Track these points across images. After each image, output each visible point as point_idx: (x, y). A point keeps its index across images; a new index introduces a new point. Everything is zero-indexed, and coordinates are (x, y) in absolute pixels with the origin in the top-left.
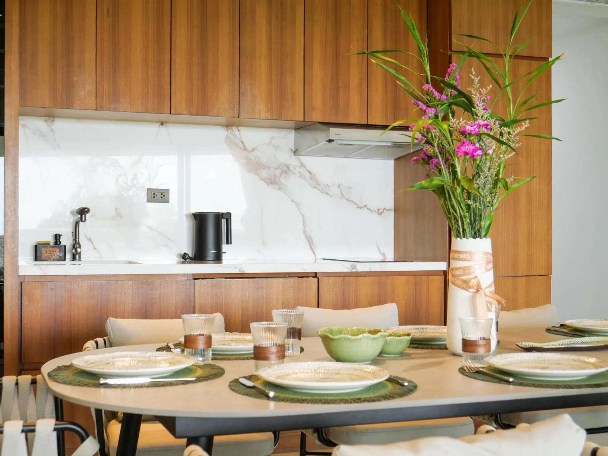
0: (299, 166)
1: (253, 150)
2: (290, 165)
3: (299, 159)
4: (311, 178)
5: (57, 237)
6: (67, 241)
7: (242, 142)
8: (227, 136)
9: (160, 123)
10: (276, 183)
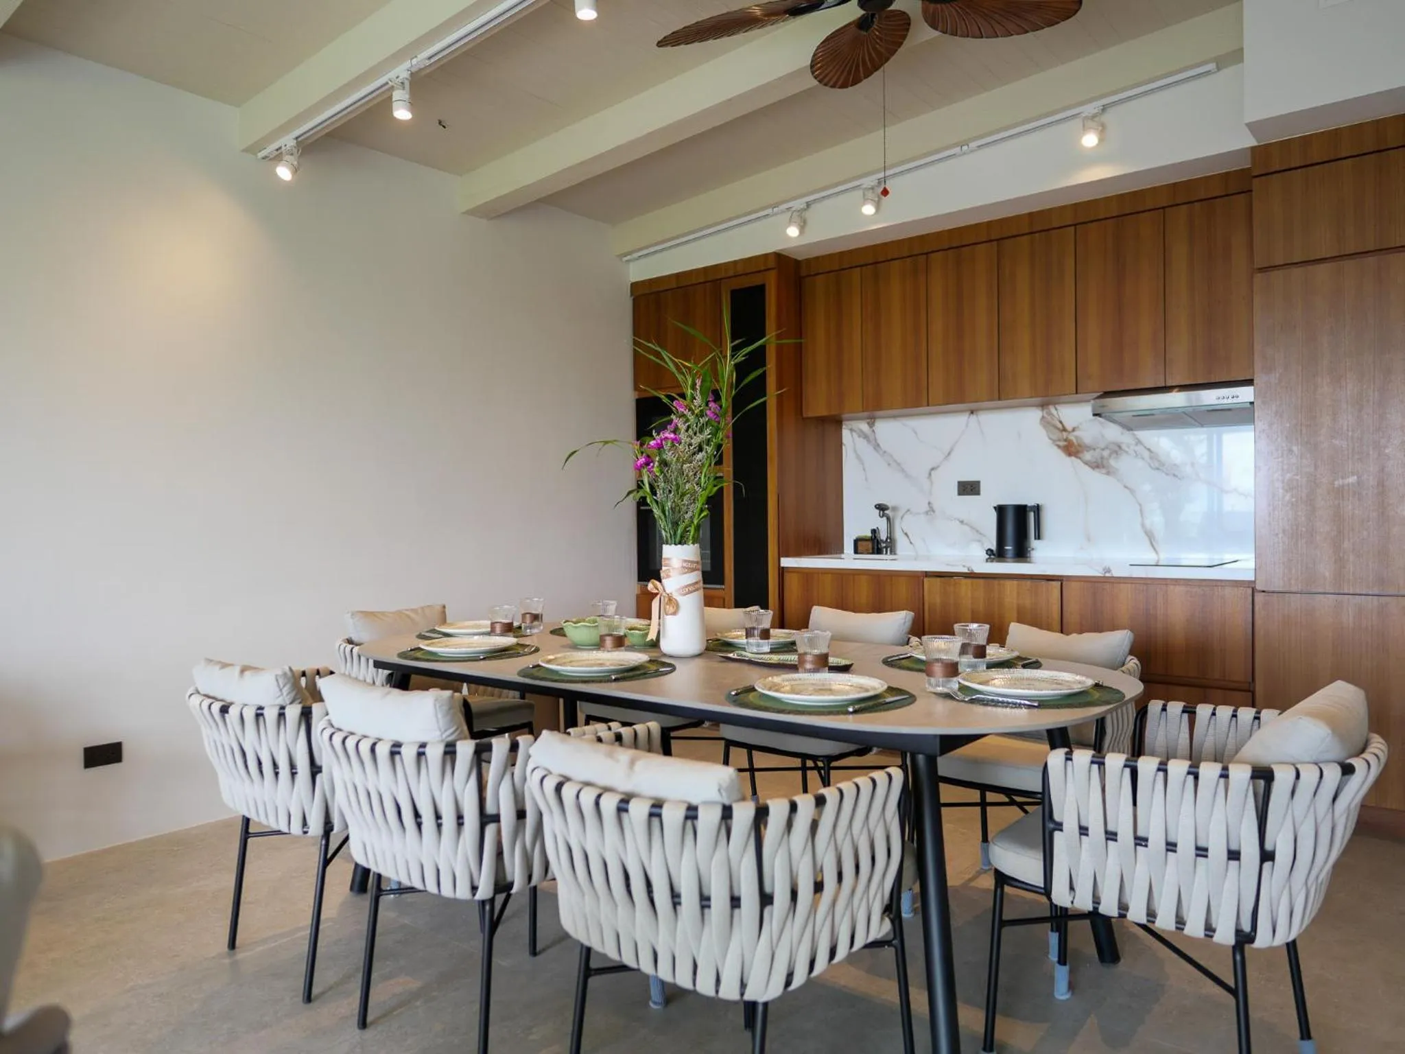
0: (1134, 442)
1: (1074, 430)
2: (1122, 443)
3: (1134, 435)
4: (1151, 458)
5: (874, 531)
6: (883, 536)
7: (1061, 422)
8: (1043, 417)
9: (969, 412)
10: (1103, 467)
